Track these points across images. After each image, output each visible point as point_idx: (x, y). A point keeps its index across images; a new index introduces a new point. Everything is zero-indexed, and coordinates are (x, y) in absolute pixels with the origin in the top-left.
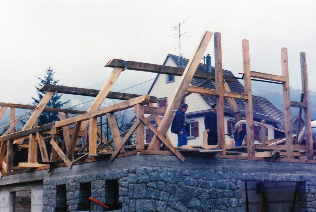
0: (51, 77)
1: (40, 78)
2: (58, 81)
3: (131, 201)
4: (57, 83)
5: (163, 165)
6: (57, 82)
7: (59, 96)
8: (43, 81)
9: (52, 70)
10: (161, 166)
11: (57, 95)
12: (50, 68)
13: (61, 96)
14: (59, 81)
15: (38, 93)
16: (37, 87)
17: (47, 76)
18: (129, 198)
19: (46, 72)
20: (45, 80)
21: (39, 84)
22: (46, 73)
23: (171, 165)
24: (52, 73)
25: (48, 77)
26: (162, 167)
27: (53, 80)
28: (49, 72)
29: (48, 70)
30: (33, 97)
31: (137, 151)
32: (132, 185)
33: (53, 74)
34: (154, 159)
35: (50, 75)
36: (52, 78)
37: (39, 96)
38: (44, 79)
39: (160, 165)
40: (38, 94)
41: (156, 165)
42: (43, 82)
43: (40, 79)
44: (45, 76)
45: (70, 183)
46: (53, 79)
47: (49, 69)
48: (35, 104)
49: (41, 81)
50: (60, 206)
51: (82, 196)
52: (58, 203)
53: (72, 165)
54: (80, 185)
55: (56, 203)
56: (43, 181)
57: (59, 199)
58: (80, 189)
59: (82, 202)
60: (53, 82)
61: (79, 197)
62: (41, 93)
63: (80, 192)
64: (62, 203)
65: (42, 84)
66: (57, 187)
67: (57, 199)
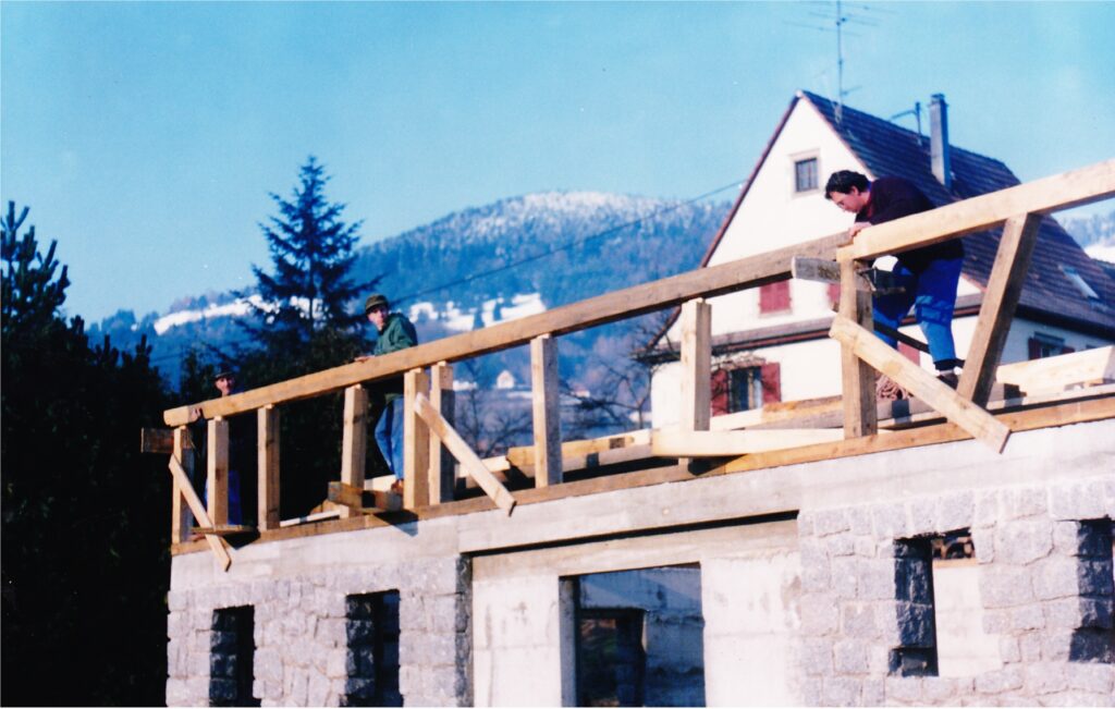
0: (317, 194)
1: (277, 197)
4: (338, 215)
6: (338, 212)
7: (344, 261)
8: (287, 208)
9: (321, 167)
11: (338, 258)
12: (312, 160)
14: (346, 209)
16: (268, 229)
17: (302, 189)
19: (300, 176)
20: (294, 205)
21: (273, 218)
22: (300, 179)
24: (319, 178)
25: (306, 194)
27: (324, 204)
28: (308, 177)
29: (304, 168)
30: (254, 266)
33: (322, 183)
35: (312, 186)
36: (320, 197)
38: (294, 201)
40: (274, 254)
42: (286, 213)
43: (277, 201)
44: (295, 189)
46: (324, 200)
47: (306, 164)
49: (280, 208)
50: (914, 639)
51: (1090, 589)
52: (907, 622)
53: (1011, 432)
54: (1080, 532)
55: (900, 623)
56: (799, 516)
57: (908, 605)
58: (1080, 548)
59: (1093, 618)
60: (324, 210)
61: (1076, 591)
62: (281, 252)
63: (1079, 569)
64: (922, 623)
65: (285, 219)
66: (897, 547)
67: (900, 602)
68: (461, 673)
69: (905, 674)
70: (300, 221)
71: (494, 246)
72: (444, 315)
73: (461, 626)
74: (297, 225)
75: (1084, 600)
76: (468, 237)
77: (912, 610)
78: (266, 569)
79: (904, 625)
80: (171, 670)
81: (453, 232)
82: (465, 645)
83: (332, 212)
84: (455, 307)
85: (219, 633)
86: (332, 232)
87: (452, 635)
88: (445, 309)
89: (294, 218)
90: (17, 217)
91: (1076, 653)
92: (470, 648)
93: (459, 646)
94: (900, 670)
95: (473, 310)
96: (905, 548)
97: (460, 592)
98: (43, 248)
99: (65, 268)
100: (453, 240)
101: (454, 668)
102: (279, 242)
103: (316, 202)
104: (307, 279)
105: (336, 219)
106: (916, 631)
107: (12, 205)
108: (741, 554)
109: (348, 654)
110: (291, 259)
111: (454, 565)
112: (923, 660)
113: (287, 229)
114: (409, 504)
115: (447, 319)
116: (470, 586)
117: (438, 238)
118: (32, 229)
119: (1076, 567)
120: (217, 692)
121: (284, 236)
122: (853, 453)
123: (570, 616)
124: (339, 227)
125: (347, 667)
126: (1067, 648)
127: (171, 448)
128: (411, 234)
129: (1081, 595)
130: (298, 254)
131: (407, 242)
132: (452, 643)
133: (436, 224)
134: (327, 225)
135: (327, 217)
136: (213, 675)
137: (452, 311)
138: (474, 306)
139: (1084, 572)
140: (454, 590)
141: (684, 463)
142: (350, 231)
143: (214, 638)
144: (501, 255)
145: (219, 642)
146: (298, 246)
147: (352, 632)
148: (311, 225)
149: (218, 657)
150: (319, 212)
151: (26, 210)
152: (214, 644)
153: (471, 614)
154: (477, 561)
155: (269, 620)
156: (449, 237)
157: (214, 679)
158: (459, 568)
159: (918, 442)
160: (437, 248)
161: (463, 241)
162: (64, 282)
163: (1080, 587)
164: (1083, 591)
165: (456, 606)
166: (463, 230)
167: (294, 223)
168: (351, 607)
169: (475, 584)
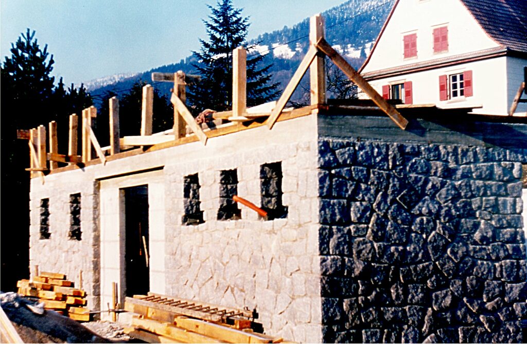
0: (229, 4)
1: (210, 7)
2: (241, 10)
3: (304, 201)
4: (239, 14)
5: (364, 134)
6: (239, 12)
7: (242, 36)
8: (216, 12)
10: (361, 136)
11: (239, 34)
13: (245, 35)
14: (243, 11)
15: (208, 32)
16: (206, 22)
17: (222, 3)
18: (299, 196)
20: (219, 10)
21: (209, 17)
23: (380, 134)
25: (224, 5)
26: (361, 138)
27: (232, 9)
30: (200, 39)
31: (313, 108)
32: (305, 172)
34: (346, 123)
36: (231, 6)
37: (210, 36)
38: (218, 8)
39: (359, 135)
40: (209, 34)
41: (350, 134)
42: (215, 14)
43: (211, 9)
44: (219, 3)
45: (205, 172)
48: (205, 51)
49: (212, 12)
50: (191, 213)
51: (224, 195)
52: (188, 206)
53: (207, 138)
54: (221, 175)
55: (185, 207)
56: (164, 168)
57: (189, 200)
58: (221, 180)
59: (224, 205)
60: (232, 12)
61: (219, 195)
62: (213, 32)
63: (220, 188)
64: (195, 207)
65: (215, 17)
66: (185, 179)
67: (186, 199)
68: (95, 223)
69: (188, 225)
70: (222, 18)
71: (371, 16)
72: (346, 50)
73: (95, 206)
74: (220, 19)
75: (222, 199)
76: (358, 12)
77: (191, 202)
78: (52, 184)
79: (186, 208)
80: (31, 222)
81: (350, 9)
82: (97, 213)
83: (237, 13)
84: (352, 47)
85: (44, 208)
86: (237, 22)
87: (92, 209)
88: (347, 48)
89: (219, 16)
90: (31, 35)
91: (220, 217)
92: (99, 214)
93: (94, 214)
94: (186, 223)
95: (360, 48)
96: (189, 180)
97: (95, 194)
98: (42, 48)
99: (52, 56)
100: (351, 13)
101: (92, 222)
102: (213, 28)
103: (229, 8)
104: (226, 44)
105: (238, 16)
106: (192, 209)
107: (29, 30)
108: (157, 181)
109: (71, 216)
110: (218, 35)
111: (93, 184)
112: (197, 219)
113: (216, 21)
114: (84, 161)
115: (348, 53)
116: (99, 191)
117: (343, 13)
118: (36, 40)
119: (219, 187)
120: (43, 230)
121: (215, 25)
122: (177, 145)
123: (124, 203)
124: (239, 19)
125: (71, 221)
126: (216, 216)
127: (29, 137)
128: (330, 11)
129: (221, 197)
130: (221, 33)
131: (328, 15)
132: (92, 212)
133: (342, 5)
134: (234, 19)
135: (234, 15)
136: (41, 224)
137: (350, 49)
138: (361, 46)
139: (222, 189)
140: (93, 193)
141: (142, 147)
142: (244, 21)
143: (41, 210)
144: (374, 20)
145: (44, 211)
146: (221, 29)
147: (72, 208)
148: (226, 19)
149: (43, 217)
150: (230, 13)
151: (34, 32)
152: (42, 212)
153: (100, 202)
154: (101, 181)
155: (53, 204)
156: (349, 11)
157: (42, 226)
158: (95, 185)
159: (190, 141)
160: (343, 18)
161: (355, 13)
162: (52, 62)
163: (220, 194)
164: (221, 195)
165: (93, 199)
166: (356, 8)
167: (219, 19)
168: (72, 199)
169: (101, 190)
